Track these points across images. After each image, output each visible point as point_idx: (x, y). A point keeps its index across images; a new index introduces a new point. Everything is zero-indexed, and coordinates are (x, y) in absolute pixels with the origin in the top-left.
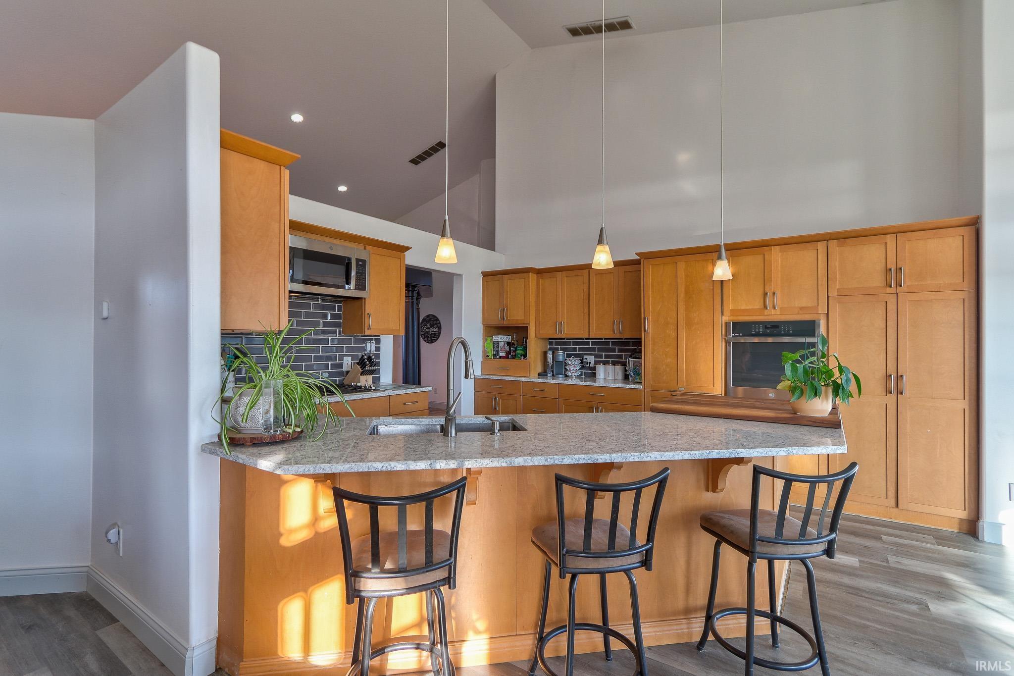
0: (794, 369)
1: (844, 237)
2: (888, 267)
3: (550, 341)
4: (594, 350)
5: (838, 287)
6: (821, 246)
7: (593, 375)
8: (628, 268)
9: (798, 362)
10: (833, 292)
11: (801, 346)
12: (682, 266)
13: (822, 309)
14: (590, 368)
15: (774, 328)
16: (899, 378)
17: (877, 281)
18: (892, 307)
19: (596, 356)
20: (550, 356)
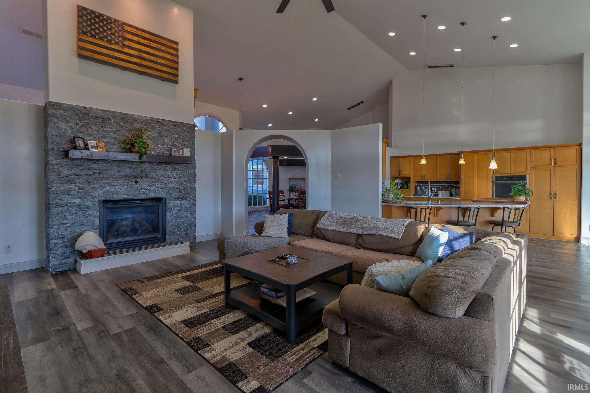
0: (514, 189)
1: (536, 148)
2: (551, 158)
3: (417, 182)
4: (437, 186)
5: (534, 164)
6: (528, 151)
7: (437, 195)
8: (453, 156)
9: (515, 187)
10: (532, 166)
11: (516, 184)
12: (476, 157)
13: (528, 172)
14: (435, 192)
15: (510, 178)
16: (554, 194)
17: (547, 163)
18: (552, 171)
19: (437, 188)
20: (418, 188)
